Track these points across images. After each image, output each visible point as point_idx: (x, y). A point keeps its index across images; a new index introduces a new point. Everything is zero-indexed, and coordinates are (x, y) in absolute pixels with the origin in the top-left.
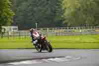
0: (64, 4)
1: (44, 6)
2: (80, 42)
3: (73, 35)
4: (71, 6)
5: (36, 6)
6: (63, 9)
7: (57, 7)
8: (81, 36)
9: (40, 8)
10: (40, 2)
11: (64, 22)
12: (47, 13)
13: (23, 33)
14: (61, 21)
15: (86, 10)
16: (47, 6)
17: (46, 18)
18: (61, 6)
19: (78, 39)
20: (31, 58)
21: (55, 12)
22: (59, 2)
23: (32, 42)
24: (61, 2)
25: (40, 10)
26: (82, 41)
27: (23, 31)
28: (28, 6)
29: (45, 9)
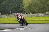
0: (24, 2)
1: (14, 3)
2: (32, 20)
3: (28, 17)
4: (27, 3)
5: (10, 3)
6: (23, 4)
7: (20, 3)
8: (32, 17)
9: (12, 4)
10: (12, 1)
11: (24, 11)
12: (15, 6)
13: (4, 16)
14: (22, 10)
15: (35, 5)
16: (15, 3)
17: (15, 9)
18: (22, 3)
19: (31, 19)
20: (7, 28)
21: (19, 6)
22: (21, 1)
23: (18, 20)
24: (22, 1)
25: (12, 5)
26: (33, 20)
27: (4, 15)
28: (6, 3)
29: (14, 4)
